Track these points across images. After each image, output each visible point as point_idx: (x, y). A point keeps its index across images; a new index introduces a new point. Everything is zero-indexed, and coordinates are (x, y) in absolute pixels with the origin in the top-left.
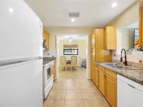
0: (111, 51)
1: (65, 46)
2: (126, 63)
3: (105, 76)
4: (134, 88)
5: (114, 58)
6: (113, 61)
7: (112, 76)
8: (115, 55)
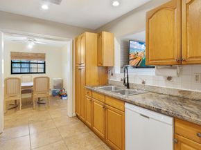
0: (107, 68)
1: (14, 55)
2: (128, 86)
3: (105, 108)
4: (148, 118)
5: (111, 79)
6: (109, 83)
7: (117, 106)
8: (112, 75)
